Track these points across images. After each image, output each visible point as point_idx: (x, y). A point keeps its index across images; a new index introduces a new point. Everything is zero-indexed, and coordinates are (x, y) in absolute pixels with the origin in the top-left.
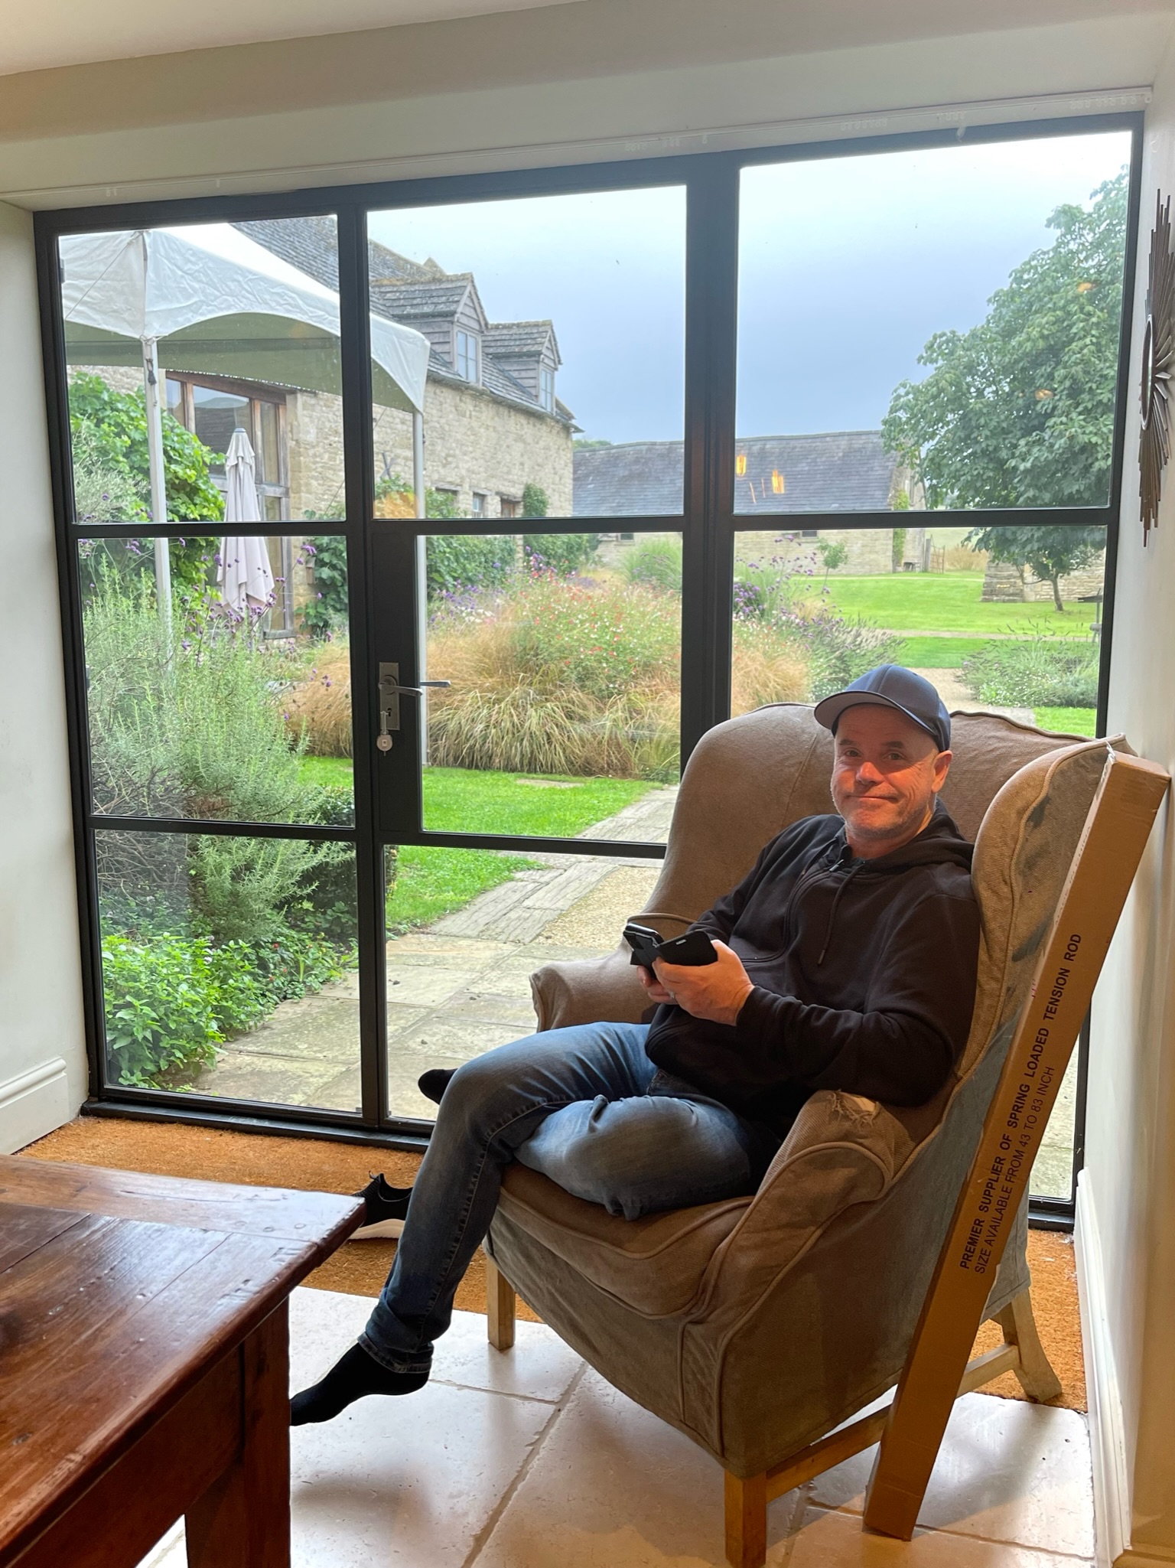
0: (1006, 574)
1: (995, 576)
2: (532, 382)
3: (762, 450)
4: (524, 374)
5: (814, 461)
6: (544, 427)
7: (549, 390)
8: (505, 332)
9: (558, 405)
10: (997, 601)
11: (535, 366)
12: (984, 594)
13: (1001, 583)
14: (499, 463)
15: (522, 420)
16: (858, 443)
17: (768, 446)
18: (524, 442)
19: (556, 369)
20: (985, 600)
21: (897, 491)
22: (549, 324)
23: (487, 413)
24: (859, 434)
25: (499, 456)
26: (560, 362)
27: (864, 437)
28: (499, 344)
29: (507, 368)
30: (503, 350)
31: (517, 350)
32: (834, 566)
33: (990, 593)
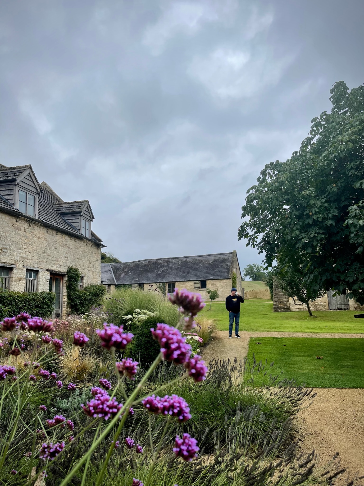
0: (282, 300)
1: (278, 301)
2: (77, 224)
3: (186, 261)
4: (74, 221)
5: (203, 264)
6: (82, 243)
7: (87, 228)
8: (68, 205)
9: (93, 235)
10: (280, 312)
11: (79, 217)
12: (275, 309)
13: (281, 304)
14: (49, 256)
15: (67, 238)
16: (217, 258)
17: (188, 259)
18: (68, 248)
19: (92, 221)
20: (276, 311)
21: (232, 272)
22: (87, 202)
23: (40, 232)
24: (217, 254)
25: (49, 252)
26: (93, 218)
27: (219, 255)
28: (64, 209)
29: (67, 219)
30: (65, 211)
31: (71, 211)
32: (214, 299)
33: (277, 309)
